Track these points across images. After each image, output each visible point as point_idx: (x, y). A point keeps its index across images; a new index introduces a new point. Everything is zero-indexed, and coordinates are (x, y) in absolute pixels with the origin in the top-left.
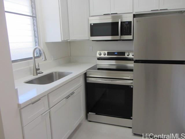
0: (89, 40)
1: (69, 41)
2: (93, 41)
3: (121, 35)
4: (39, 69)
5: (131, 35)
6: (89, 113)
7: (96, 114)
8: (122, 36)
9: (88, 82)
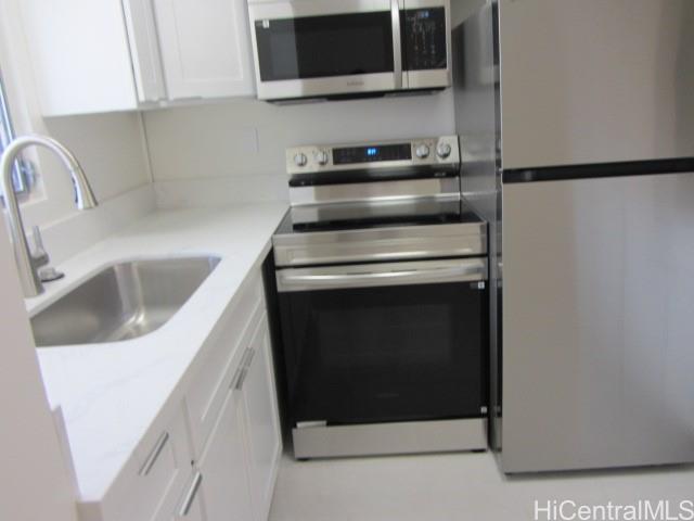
0: (256, 97)
1: (163, 104)
2: (270, 101)
3: (406, 67)
4: (44, 260)
5: (444, 66)
6: (299, 425)
7: (329, 424)
8: (405, 73)
9: (280, 288)
